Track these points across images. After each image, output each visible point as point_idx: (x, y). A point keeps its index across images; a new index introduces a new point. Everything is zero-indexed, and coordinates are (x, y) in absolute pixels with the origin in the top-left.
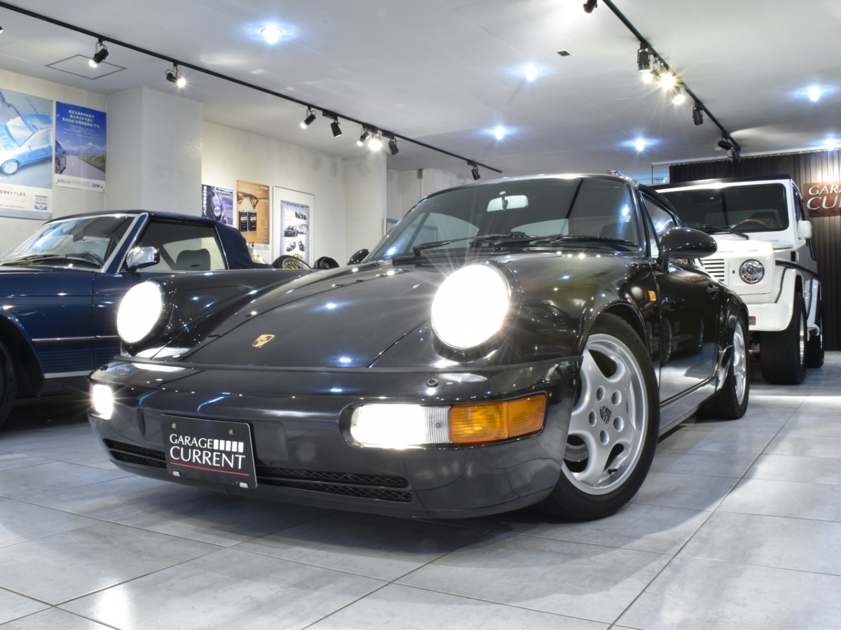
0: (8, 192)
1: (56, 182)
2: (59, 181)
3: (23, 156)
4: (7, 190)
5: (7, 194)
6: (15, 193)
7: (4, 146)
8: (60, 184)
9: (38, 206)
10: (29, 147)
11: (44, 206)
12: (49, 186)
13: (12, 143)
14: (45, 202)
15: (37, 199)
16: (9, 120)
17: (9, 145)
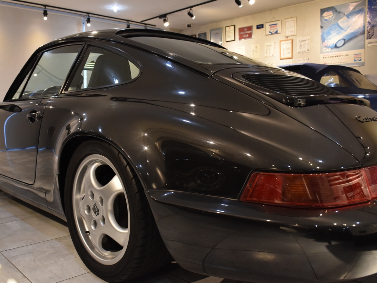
0: (339, 56)
1: (368, 44)
2: (369, 43)
3: (347, 36)
4: (338, 55)
5: (338, 57)
6: (343, 55)
7: (337, 34)
8: (369, 45)
9: (356, 59)
10: (351, 30)
11: (359, 59)
12: (363, 47)
13: (341, 31)
14: (360, 57)
15: (355, 56)
16: (339, 20)
17: (340, 32)
